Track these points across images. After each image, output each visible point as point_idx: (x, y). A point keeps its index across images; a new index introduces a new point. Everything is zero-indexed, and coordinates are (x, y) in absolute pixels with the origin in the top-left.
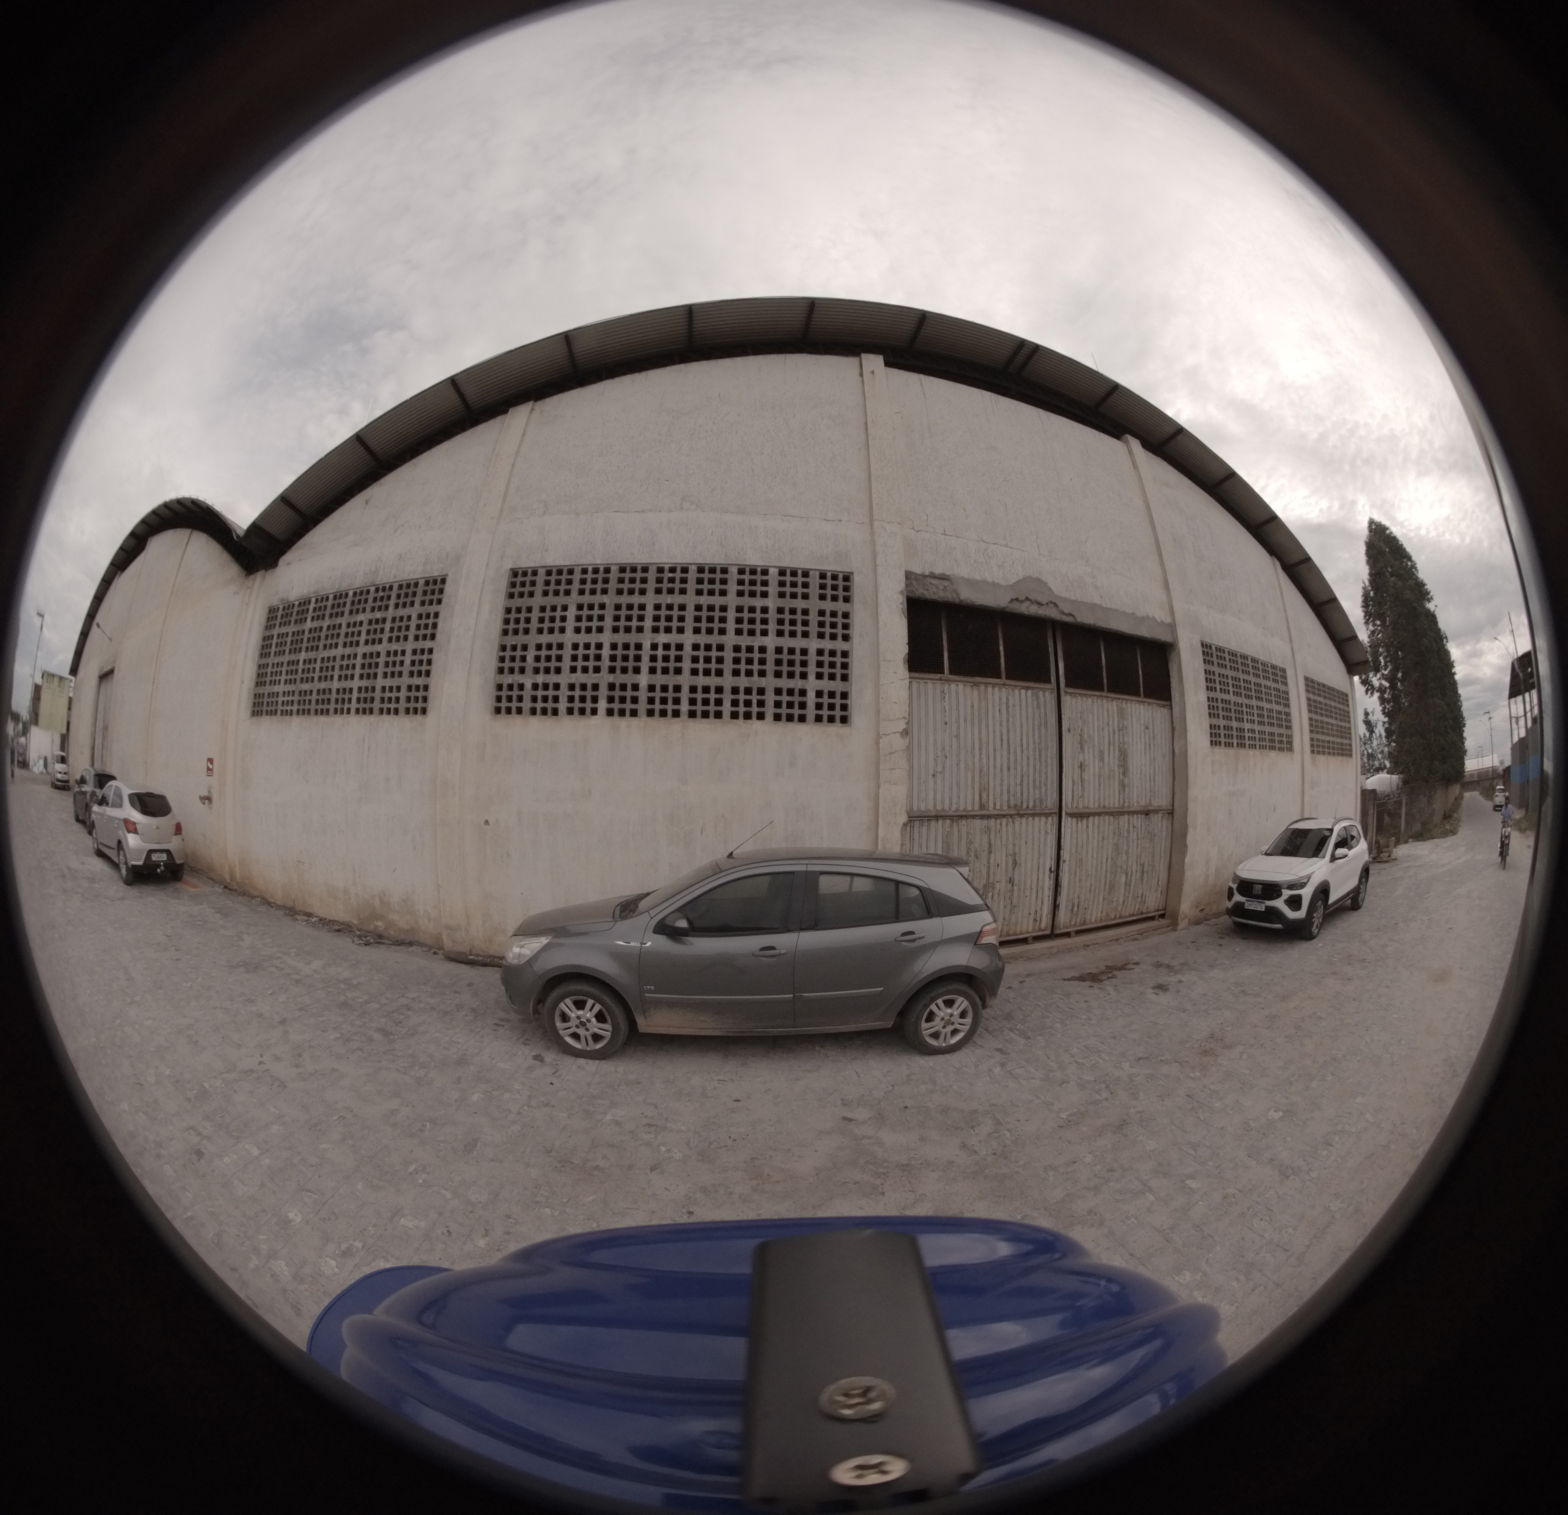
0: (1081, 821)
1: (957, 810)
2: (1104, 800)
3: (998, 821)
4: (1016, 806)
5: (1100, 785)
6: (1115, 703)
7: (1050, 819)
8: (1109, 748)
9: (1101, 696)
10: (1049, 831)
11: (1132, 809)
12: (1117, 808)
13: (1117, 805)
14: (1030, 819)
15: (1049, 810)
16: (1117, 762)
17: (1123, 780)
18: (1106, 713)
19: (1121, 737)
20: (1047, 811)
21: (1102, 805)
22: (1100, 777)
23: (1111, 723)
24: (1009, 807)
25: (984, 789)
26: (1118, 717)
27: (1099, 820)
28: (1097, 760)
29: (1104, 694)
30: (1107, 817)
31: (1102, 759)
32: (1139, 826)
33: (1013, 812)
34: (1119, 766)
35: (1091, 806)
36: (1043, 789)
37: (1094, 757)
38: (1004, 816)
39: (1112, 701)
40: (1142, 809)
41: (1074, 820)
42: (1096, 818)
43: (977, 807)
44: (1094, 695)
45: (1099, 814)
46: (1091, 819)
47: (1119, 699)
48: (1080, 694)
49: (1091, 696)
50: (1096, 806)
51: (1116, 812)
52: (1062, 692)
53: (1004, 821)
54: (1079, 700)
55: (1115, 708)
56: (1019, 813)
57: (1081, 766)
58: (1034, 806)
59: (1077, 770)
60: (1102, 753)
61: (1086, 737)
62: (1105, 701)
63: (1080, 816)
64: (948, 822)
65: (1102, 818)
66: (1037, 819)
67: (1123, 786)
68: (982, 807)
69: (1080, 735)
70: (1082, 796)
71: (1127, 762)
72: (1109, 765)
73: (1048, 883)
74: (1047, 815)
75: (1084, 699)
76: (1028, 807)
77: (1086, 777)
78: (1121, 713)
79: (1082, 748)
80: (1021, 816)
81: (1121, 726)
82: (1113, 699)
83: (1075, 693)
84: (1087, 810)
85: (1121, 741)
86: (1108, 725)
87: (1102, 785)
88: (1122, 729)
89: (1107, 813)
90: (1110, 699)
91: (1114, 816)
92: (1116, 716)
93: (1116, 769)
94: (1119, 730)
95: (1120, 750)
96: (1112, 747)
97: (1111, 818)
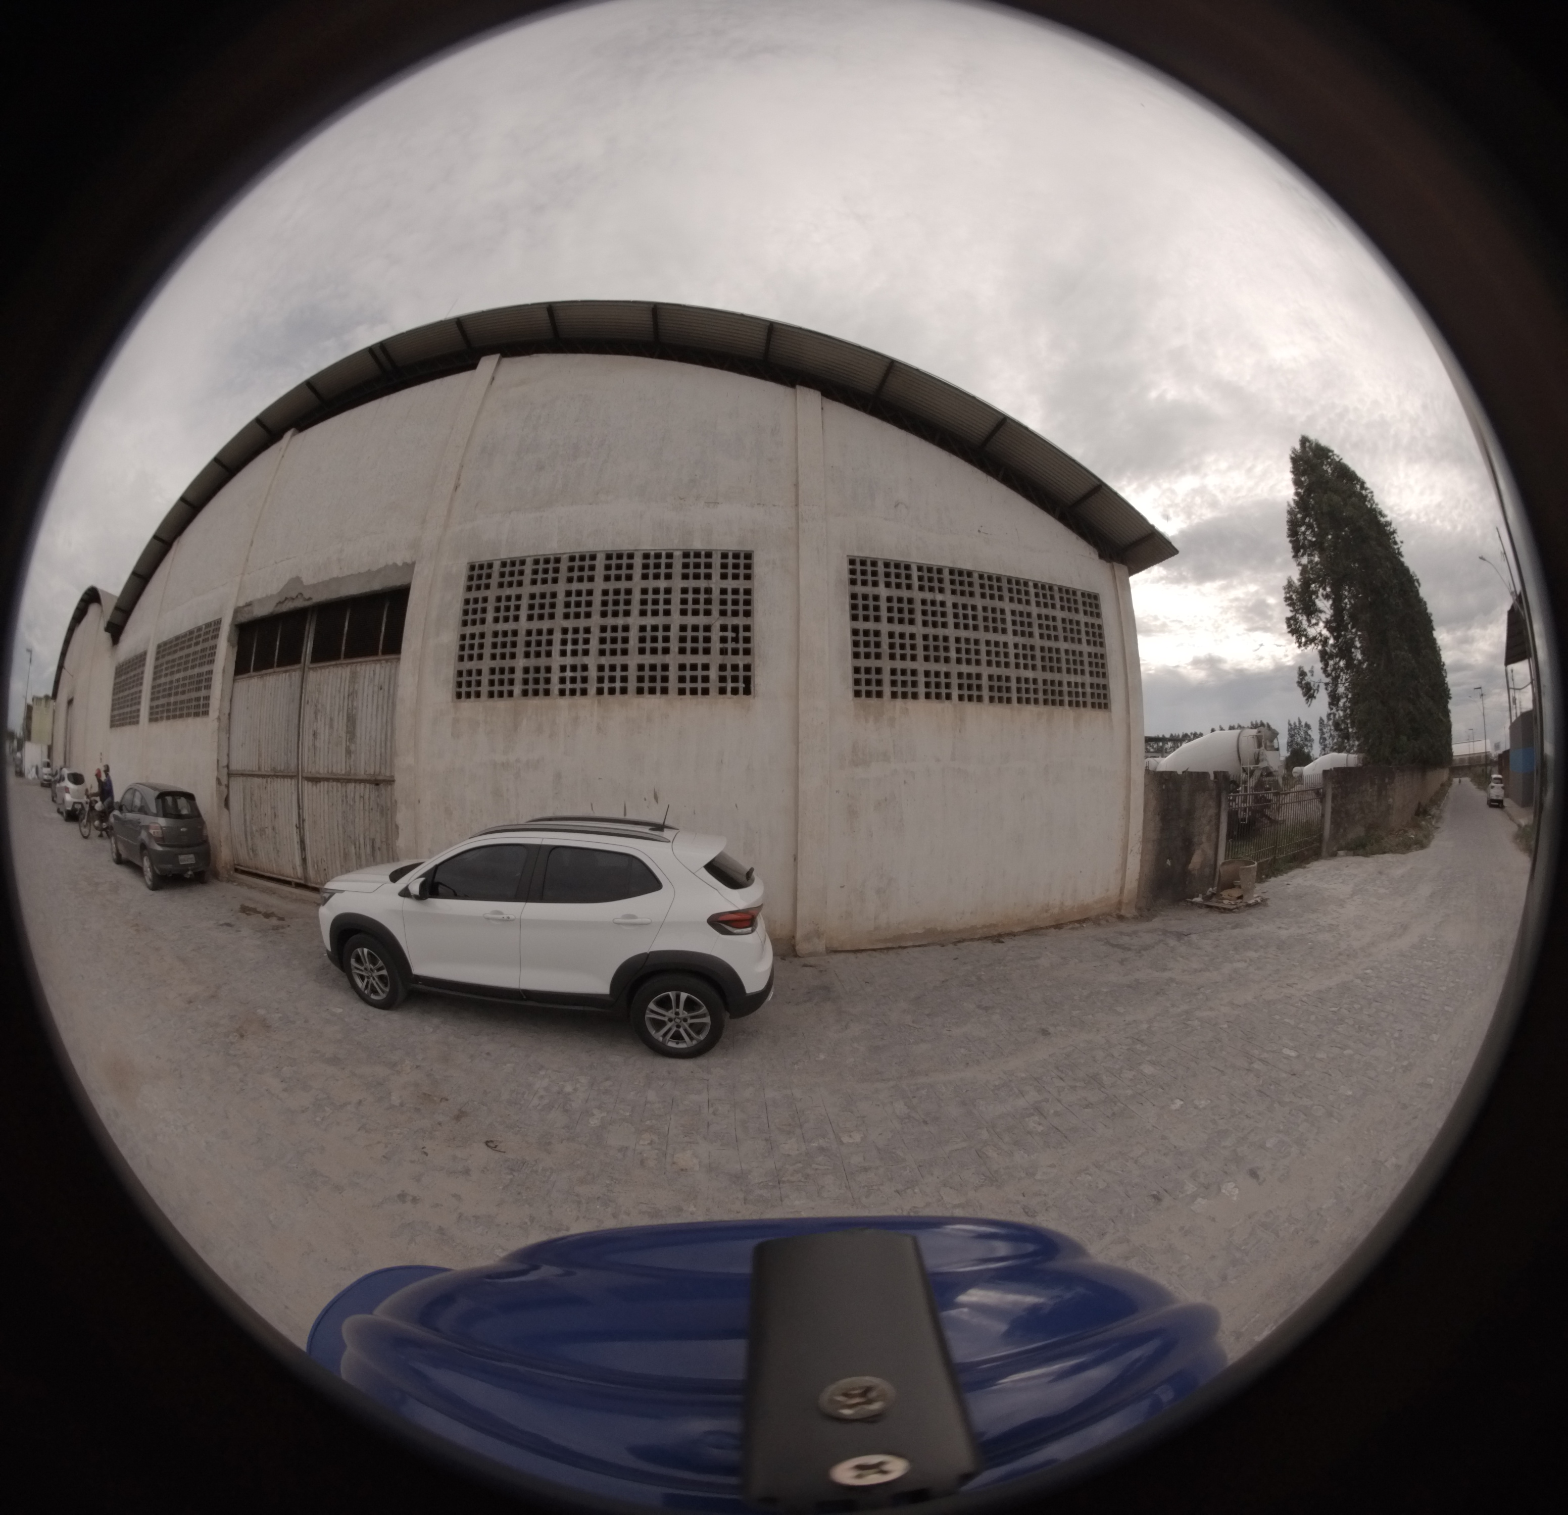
0: (316, 786)
1: (249, 771)
2: (332, 766)
3: (265, 780)
4: (274, 768)
5: (328, 752)
6: (348, 669)
7: (293, 780)
8: (339, 714)
9: (336, 665)
10: (293, 791)
11: (357, 778)
12: (343, 775)
13: (343, 772)
14: (282, 780)
15: (293, 773)
16: (345, 728)
17: (349, 747)
18: (339, 681)
19: (350, 702)
20: (291, 774)
21: (330, 771)
22: (329, 743)
23: (342, 690)
24: (271, 769)
25: (260, 755)
26: (349, 682)
27: (328, 785)
28: (327, 727)
29: (338, 662)
30: (335, 783)
31: (331, 727)
32: (367, 796)
33: (272, 773)
34: (347, 732)
35: (321, 771)
36: (289, 754)
37: (325, 724)
38: (268, 776)
39: (347, 666)
40: (369, 778)
41: (310, 783)
42: (326, 783)
43: (257, 769)
44: (331, 665)
45: (327, 780)
46: (322, 783)
47: (353, 663)
48: (320, 667)
49: (328, 667)
50: (326, 772)
51: (342, 779)
52: (306, 669)
53: (269, 780)
54: (319, 671)
55: (348, 673)
56: (276, 775)
57: (315, 734)
58: (284, 770)
59: (311, 737)
60: (331, 720)
61: (320, 706)
62: (340, 668)
63: (315, 780)
64: (245, 778)
65: (331, 784)
66: (286, 780)
67: (349, 752)
68: (259, 769)
69: (316, 706)
70: (314, 762)
71: (354, 728)
72: (337, 730)
73: (296, 839)
74: (291, 777)
75: (323, 670)
76: (280, 770)
77: (317, 744)
78: (354, 677)
79: (316, 718)
80: (277, 776)
81: (351, 691)
82: (347, 664)
83: (316, 667)
84: (318, 776)
85: (350, 706)
86: (340, 691)
87: (330, 752)
88: (352, 694)
89: (334, 780)
90: (344, 666)
91: (342, 783)
92: (347, 682)
93: (344, 735)
94: (349, 696)
95: (348, 717)
96: (341, 713)
97: (339, 784)
